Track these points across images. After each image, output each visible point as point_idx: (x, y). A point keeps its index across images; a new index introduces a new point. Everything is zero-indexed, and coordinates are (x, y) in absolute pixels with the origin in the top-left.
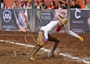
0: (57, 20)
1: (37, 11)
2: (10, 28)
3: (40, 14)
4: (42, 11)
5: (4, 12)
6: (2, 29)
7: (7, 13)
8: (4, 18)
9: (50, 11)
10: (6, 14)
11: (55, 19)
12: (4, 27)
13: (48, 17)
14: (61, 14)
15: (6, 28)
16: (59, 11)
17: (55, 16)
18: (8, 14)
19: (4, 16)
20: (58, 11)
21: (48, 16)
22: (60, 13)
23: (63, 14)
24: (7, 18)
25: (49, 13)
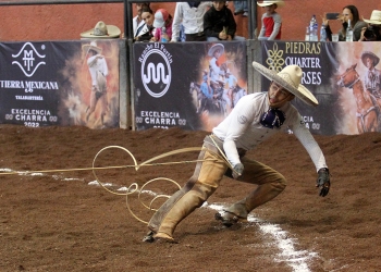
0: (346, 86)
1: (268, 52)
2: (168, 121)
3: (281, 62)
4: (289, 50)
5: (146, 56)
6: (140, 125)
7: (155, 59)
8: (146, 80)
9: (317, 50)
10: (151, 65)
11: (339, 83)
12: (144, 118)
13: (311, 76)
14: (360, 60)
15: (152, 121)
16: (353, 50)
17: (336, 71)
18: (160, 65)
19: (146, 72)
20: (350, 51)
21: (311, 70)
22: (357, 57)
23: (368, 64)
24: (156, 81)
25: (315, 56)
